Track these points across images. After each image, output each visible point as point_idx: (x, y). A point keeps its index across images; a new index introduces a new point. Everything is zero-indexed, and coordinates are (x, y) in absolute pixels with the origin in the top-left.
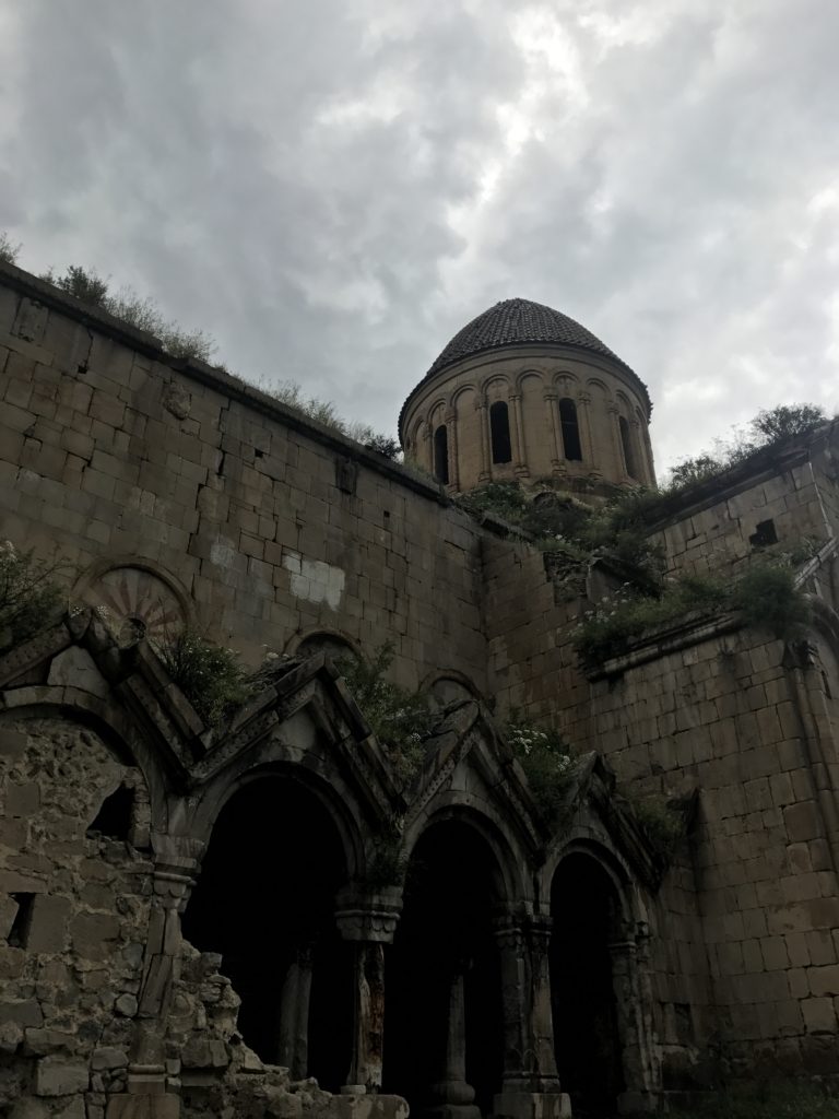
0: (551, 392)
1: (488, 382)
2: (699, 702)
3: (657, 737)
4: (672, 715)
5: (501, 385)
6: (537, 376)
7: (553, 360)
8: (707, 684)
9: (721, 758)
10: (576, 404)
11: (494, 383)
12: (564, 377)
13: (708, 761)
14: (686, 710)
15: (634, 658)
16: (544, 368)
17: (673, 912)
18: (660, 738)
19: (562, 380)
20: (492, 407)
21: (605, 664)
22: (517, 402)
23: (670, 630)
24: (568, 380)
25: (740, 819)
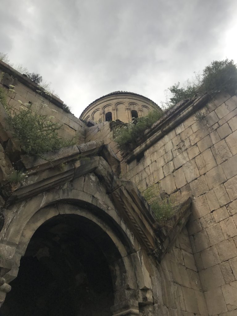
0: (128, 107)
1: (105, 107)
2: (186, 149)
3: (163, 177)
4: (172, 162)
5: (110, 107)
6: (123, 104)
7: (129, 99)
8: (191, 138)
9: (204, 174)
10: (138, 112)
11: (107, 107)
12: (133, 104)
13: (196, 179)
14: (180, 156)
15: (148, 141)
16: (125, 101)
17: (177, 283)
18: (165, 177)
19: (132, 105)
20: (106, 114)
21: (134, 151)
22: (115, 111)
23: (167, 118)
24: (134, 105)
25: (225, 207)
